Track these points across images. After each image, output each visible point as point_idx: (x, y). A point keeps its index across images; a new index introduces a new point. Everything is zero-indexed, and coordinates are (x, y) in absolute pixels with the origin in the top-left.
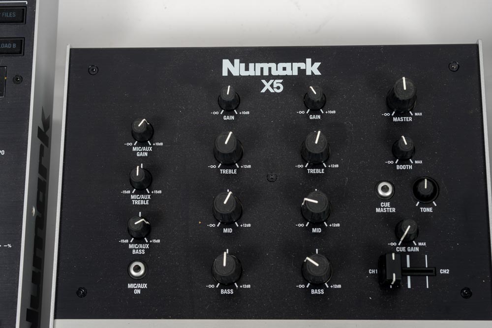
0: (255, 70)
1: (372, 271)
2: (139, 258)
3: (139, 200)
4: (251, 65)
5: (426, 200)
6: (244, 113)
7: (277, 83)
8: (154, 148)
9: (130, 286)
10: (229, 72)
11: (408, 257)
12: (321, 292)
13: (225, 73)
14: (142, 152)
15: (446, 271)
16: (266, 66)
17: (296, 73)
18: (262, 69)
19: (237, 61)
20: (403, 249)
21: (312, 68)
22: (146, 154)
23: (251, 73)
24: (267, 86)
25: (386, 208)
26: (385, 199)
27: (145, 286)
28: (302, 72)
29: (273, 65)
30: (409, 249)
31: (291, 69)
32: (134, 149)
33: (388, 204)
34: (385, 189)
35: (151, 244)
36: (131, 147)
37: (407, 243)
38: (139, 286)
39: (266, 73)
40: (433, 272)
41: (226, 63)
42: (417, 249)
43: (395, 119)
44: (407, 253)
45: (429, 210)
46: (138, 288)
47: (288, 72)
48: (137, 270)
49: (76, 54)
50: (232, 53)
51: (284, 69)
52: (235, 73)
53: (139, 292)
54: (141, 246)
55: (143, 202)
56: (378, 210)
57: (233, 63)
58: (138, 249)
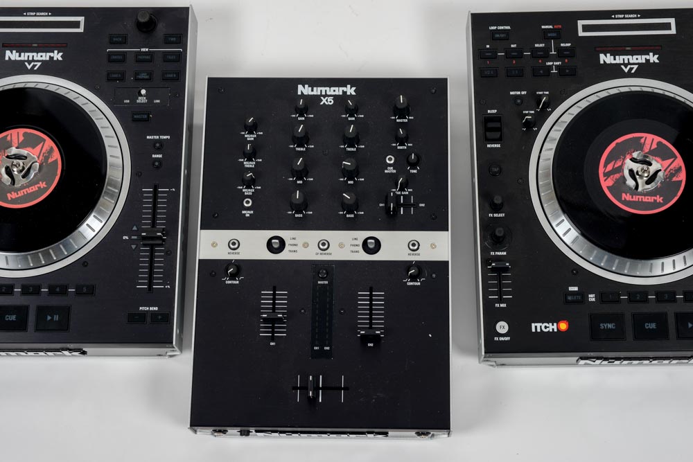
0: (317, 91)
1: (381, 205)
2: (248, 196)
3: (248, 165)
4: (315, 88)
5: (413, 166)
6: (310, 116)
7: (330, 99)
8: (257, 135)
9: (243, 212)
10: (302, 92)
11: (402, 197)
12: (352, 216)
13: (299, 93)
14: (250, 137)
15: (423, 205)
16: (323, 89)
17: (341, 93)
18: (321, 91)
19: (306, 86)
20: (399, 193)
21: (350, 90)
22: (253, 139)
23: (315, 93)
24: (324, 100)
25: (390, 170)
26: (390, 165)
27: (252, 212)
28: (344, 93)
29: (328, 89)
30: (403, 193)
31: (338, 91)
32: (246, 136)
33: (392, 168)
34: (390, 159)
35: (255, 190)
36: (244, 135)
37: (402, 189)
38: (249, 212)
39: (323, 93)
40: (415, 205)
41: (300, 87)
42: (407, 193)
43: (398, 121)
44: (401, 195)
45: (415, 171)
46: (247, 213)
47: (337, 93)
48: (248, 203)
49: (212, 81)
50: (304, 81)
51: (334, 91)
52: (305, 93)
53: (248, 215)
54: (249, 190)
55: (251, 166)
56: (386, 171)
57: (304, 87)
58: (248, 192)
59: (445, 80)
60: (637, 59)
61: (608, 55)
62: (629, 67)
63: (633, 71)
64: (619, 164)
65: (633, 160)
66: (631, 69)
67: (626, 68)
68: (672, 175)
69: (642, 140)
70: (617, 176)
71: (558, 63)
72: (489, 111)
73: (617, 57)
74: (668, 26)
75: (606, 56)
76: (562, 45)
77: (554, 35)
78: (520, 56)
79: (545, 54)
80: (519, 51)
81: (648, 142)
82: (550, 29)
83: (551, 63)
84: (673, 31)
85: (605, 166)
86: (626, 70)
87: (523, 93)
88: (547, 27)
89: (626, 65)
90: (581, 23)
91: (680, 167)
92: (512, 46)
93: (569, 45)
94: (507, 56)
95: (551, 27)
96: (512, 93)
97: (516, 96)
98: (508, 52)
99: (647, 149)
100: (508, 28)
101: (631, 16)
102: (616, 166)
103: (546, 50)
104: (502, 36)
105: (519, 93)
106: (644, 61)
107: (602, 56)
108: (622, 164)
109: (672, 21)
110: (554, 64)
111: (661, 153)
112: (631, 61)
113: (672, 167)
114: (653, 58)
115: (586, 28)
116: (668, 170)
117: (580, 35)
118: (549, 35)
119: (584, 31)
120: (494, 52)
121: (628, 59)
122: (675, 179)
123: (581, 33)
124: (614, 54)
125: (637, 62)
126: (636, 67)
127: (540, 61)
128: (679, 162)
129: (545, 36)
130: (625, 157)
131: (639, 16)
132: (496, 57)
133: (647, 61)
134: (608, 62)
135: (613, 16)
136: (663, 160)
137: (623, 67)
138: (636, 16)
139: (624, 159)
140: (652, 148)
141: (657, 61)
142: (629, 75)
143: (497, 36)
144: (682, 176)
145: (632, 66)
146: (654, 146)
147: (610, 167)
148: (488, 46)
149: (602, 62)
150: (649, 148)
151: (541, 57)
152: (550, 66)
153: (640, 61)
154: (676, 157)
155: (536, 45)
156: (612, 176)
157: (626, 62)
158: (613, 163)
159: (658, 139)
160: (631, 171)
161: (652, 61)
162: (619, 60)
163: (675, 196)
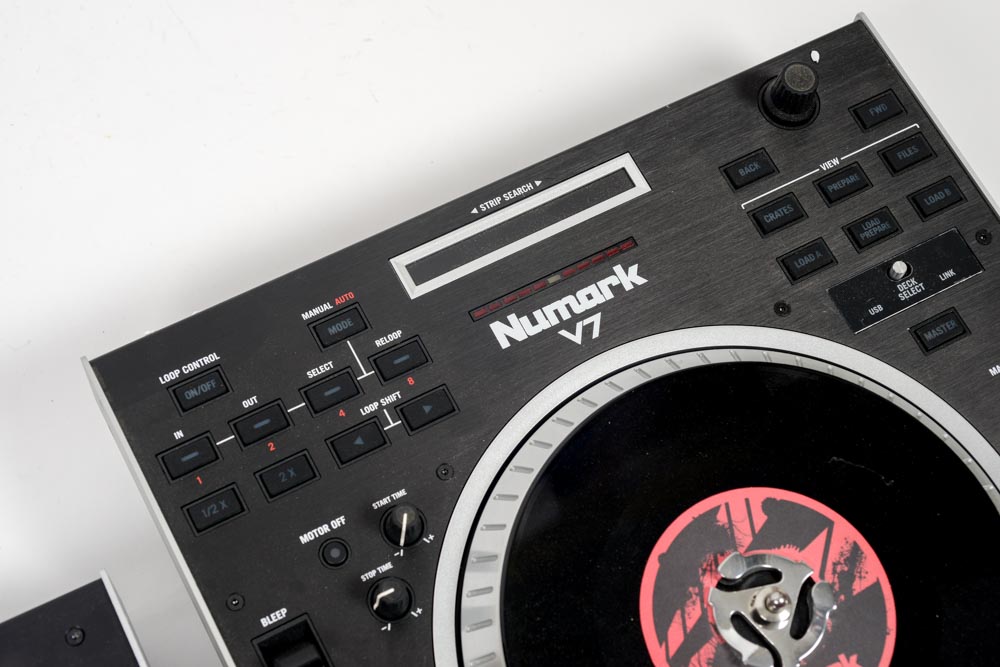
59: (98, 585)
60: (590, 297)
61: (512, 318)
62: (579, 326)
63: (596, 334)
64: (694, 613)
65: (726, 585)
66: (588, 329)
67: (574, 333)
68: (847, 578)
69: (722, 517)
70: (708, 651)
71: (392, 398)
72: (265, 622)
73: (537, 314)
74: (621, 181)
75: (508, 323)
76: (379, 343)
77: (345, 324)
78: (283, 422)
79: (347, 387)
80: (273, 409)
81: (739, 515)
82: (327, 314)
83: (372, 407)
84: (641, 187)
85: (662, 638)
86: (577, 338)
87: (337, 523)
88: (316, 311)
89: (569, 326)
90: (400, 263)
91: (856, 548)
92: (247, 404)
93: (397, 335)
94: (244, 441)
95: (327, 307)
96: (305, 539)
97: (323, 543)
98: (241, 424)
99: (744, 537)
100: (213, 357)
101: (520, 191)
102: (690, 624)
103: (344, 375)
104: (206, 387)
105: (324, 529)
106: (609, 295)
107: (497, 328)
108: (704, 611)
109: (625, 161)
110: (382, 404)
111: (785, 529)
112: (578, 310)
113: (833, 556)
114: (629, 277)
115: (420, 272)
116: (829, 566)
117: (413, 297)
118: (333, 330)
119: (418, 280)
120: (202, 441)
121: (568, 306)
122: (859, 586)
123: (415, 291)
124: (526, 311)
125: (592, 304)
126: (596, 319)
127: (342, 413)
128: (845, 533)
129: (322, 337)
130: (700, 585)
131: (538, 183)
132: (215, 455)
133: (617, 289)
134: (520, 337)
135: (475, 211)
136: (802, 546)
137: (563, 333)
138: (530, 187)
139: (702, 595)
140: (757, 528)
141: (641, 281)
142: (592, 348)
143: (192, 393)
144: (873, 571)
145: (587, 321)
146: (760, 519)
147: (676, 636)
148: (179, 435)
149: (505, 344)
150: (748, 531)
151: (338, 401)
152: (374, 416)
153: (598, 300)
154: (830, 524)
155: (312, 374)
156: (694, 660)
157: (566, 316)
158: (677, 618)
159: (758, 494)
160: (738, 621)
161: (628, 287)
162: (546, 318)
163: (884, 633)
